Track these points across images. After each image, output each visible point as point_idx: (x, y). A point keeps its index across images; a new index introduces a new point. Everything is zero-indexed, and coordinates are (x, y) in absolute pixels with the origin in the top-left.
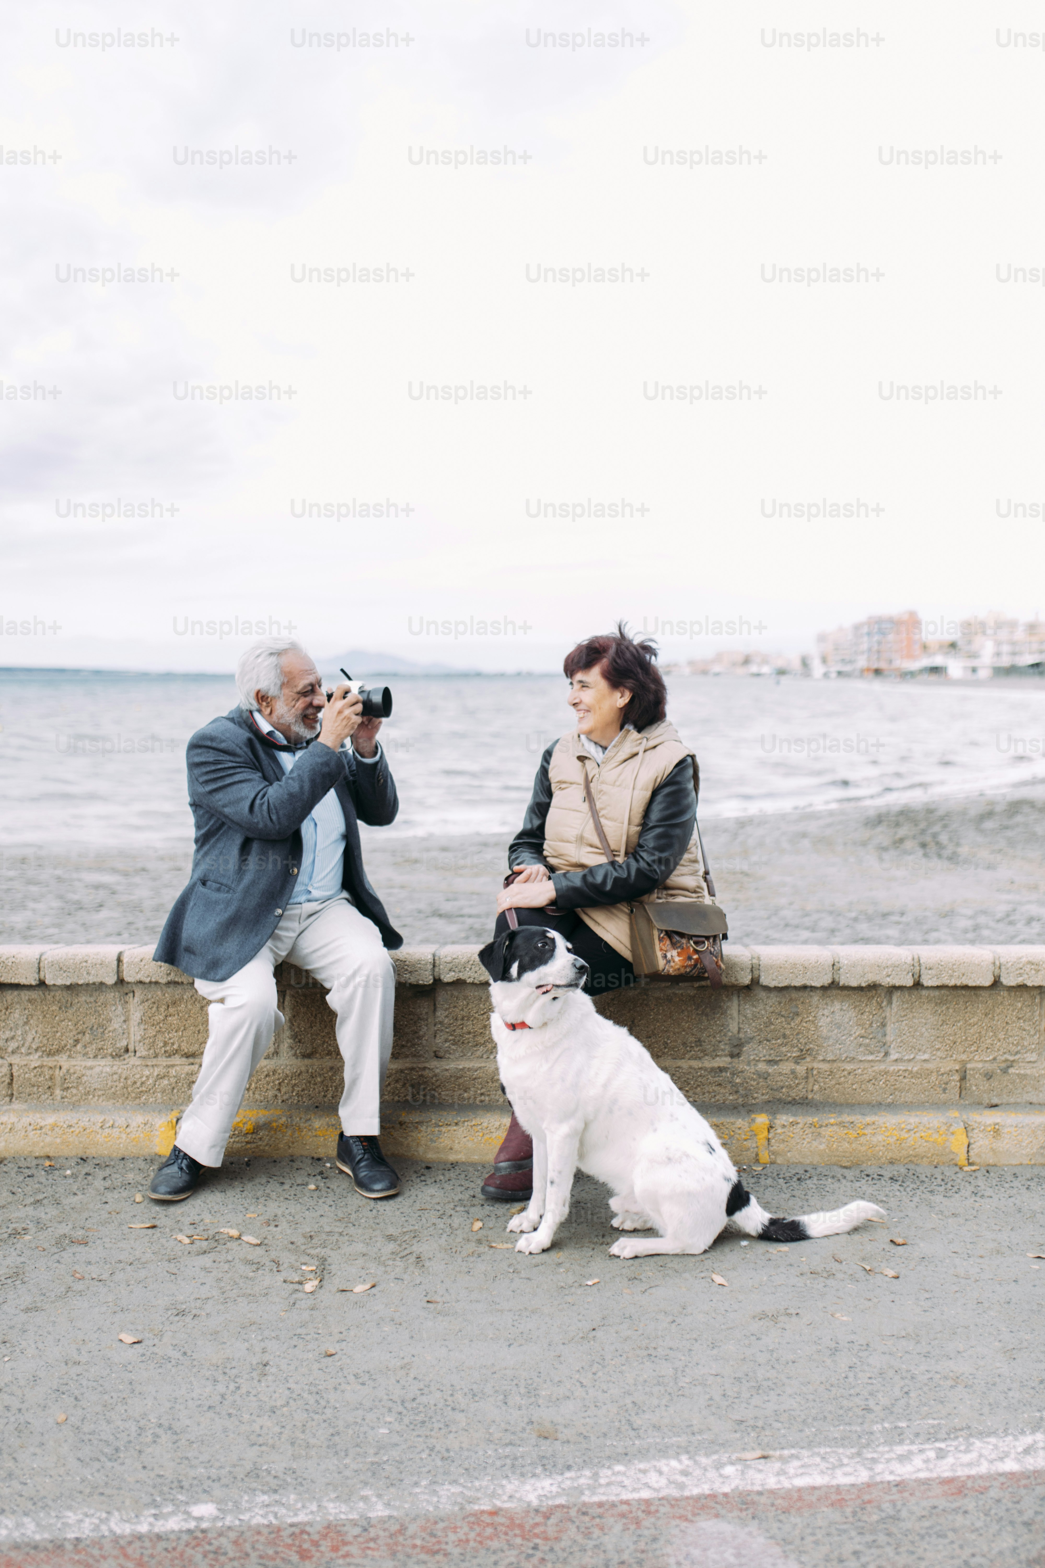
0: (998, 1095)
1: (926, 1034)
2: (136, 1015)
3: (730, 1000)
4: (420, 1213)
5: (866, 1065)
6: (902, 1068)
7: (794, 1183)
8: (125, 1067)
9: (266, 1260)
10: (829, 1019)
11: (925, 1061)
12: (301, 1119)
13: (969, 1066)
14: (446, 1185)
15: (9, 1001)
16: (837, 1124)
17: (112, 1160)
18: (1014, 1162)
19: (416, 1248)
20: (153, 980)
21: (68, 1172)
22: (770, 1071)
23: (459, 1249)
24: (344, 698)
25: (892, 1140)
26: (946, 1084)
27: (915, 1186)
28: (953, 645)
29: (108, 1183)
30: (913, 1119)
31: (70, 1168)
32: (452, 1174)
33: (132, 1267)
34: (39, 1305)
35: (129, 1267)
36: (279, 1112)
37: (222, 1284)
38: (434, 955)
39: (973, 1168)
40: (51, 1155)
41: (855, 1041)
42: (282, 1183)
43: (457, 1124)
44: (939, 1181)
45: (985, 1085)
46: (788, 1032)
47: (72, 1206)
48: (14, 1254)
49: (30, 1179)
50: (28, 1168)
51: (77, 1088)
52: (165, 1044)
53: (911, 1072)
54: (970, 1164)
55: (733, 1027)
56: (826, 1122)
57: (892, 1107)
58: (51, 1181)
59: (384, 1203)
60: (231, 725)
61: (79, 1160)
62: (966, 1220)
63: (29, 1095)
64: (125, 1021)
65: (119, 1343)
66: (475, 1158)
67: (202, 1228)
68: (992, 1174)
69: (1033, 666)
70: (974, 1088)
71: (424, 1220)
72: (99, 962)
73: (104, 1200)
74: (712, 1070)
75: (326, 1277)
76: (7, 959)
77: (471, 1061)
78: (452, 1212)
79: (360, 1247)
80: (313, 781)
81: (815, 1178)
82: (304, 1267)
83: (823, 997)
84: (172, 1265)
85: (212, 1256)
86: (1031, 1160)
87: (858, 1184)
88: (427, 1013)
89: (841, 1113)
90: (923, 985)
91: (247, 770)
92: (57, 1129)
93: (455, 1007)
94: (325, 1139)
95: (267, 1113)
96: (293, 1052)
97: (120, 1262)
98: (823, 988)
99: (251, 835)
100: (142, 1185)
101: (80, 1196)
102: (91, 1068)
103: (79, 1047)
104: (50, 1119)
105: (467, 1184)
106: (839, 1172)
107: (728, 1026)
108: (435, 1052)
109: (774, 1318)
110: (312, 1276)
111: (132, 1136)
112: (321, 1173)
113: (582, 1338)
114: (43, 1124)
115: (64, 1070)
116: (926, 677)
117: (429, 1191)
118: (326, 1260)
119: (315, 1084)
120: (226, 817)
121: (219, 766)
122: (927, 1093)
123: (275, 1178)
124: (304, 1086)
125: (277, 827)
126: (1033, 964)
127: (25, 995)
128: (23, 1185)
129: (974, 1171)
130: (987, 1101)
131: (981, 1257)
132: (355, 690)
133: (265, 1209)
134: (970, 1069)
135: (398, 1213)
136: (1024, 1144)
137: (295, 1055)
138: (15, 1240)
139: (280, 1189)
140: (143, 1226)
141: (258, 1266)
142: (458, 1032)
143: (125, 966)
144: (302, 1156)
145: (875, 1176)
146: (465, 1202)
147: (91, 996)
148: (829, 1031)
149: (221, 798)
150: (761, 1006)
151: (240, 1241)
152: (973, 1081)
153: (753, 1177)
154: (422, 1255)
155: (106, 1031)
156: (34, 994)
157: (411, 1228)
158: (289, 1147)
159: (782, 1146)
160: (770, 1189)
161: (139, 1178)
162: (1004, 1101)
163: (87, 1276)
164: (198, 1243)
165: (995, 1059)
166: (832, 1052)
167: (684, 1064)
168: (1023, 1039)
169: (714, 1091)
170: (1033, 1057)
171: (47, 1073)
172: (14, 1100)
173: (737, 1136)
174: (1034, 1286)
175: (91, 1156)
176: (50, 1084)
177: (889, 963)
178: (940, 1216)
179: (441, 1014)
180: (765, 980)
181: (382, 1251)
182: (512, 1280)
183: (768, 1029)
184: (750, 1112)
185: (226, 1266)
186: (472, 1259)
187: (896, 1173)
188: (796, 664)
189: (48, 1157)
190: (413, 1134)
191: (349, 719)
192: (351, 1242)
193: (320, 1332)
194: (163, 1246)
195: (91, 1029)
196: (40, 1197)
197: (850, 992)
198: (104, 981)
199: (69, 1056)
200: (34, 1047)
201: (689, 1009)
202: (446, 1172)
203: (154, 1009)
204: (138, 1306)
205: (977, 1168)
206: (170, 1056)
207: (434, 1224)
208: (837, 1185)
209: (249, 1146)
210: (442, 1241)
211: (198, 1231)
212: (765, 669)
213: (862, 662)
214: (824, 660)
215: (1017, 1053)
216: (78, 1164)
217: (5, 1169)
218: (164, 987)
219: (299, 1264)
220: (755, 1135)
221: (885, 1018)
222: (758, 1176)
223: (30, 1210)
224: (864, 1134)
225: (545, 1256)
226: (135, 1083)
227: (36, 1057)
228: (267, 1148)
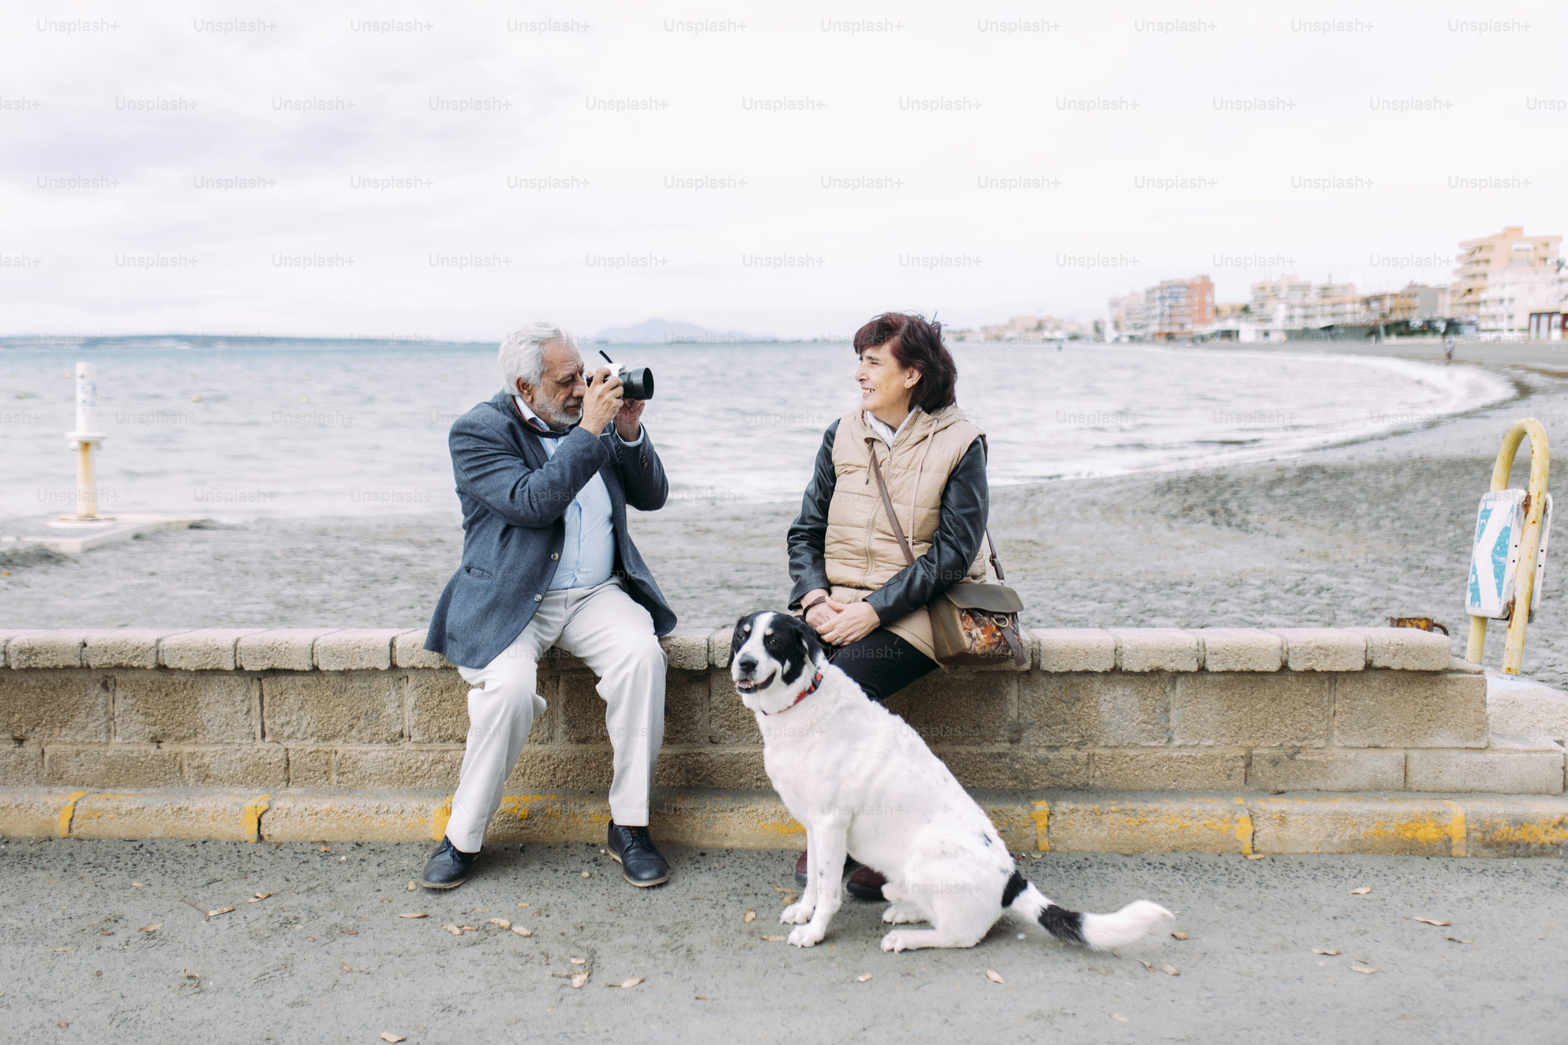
0: (1285, 782)
1: (1211, 720)
2: (410, 701)
3: (1009, 685)
4: (693, 902)
5: (1149, 751)
6: (1186, 754)
7: (1074, 872)
8: (400, 752)
9: (535, 953)
10: (1111, 705)
11: (1210, 747)
12: (575, 804)
13: (1254, 752)
14: (720, 873)
15: (284, 687)
16: (1118, 812)
17: (387, 845)
18: (1300, 851)
19: (687, 940)
20: (426, 666)
21: (343, 858)
22: (1050, 757)
23: (731, 941)
24: (604, 381)
25: (1174, 828)
26: (1231, 770)
27: (1197, 875)
28: (1246, 309)
29: (382, 870)
30: (1196, 806)
31: (346, 853)
32: (727, 861)
33: (401, 958)
34: (305, 999)
35: (397, 960)
36: (553, 798)
37: (490, 978)
38: (708, 641)
39: (1258, 856)
40: (327, 840)
41: (1138, 727)
42: (556, 870)
43: (732, 810)
44: (1223, 869)
45: (1271, 772)
46: (1068, 718)
47: (345, 893)
48: (284, 944)
49: (305, 865)
50: (304, 853)
51: (353, 772)
52: (440, 729)
53: (1195, 758)
54: (1255, 852)
55: (1013, 713)
56: (1107, 809)
57: (1175, 793)
58: (325, 867)
59: (657, 891)
60: (493, 411)
61: (355, 846)
62: (1250, 912)
63: (306, 779)
64: (399, 706)
65: (382, 1042)
66: (751, 844)
67: (473, 918)
68: (1277, 863)
69: (1324, 329)
70: (1260, 775)
71: (696, 910)
72: (372, 647)
73: (377, 887)
74: (992, 755)
75: (595, 971)
76: (280, 644)
77: (747, 746)
78: (726, 902)
79: (630, 939)
80: (574, 468)
81: (1096, 866)
82: (573, 961)
83: (1105, 682)
84: (441, 957)
85: (481, 947)
86: (1317, 848)
87: (1139, 873)
88: (701, 698)
89: (1122, 800)
90: (1208, 671)
91: (508, 457)
92: (332, 814)
93: (730, 692)
94: (599, 825)
95: (541, 798)
96: (568, 737)
97: (389, 953)
98: (1105, 673)
99: (513, 523)
100: (416, 872)
101: (354, 884)
102: (367, 753)
103: (354, 731)
104: (326, 805)
105: (742, 872)
106: (1120, 860)
107: (1008, 711)
108: (710, 737)
109: (1050, 1019)
110: (580, 969)
111: (408, 821)
112: (595, 860)
113: (853, 1039)
114: (318, 809)
115: (340, 755)
116: (1217, 341)
117: (703, 879)
118: (595, 952)
119: (591, 769)
120: (489, 505)
121: (480, 454)
122: (1211, 780)
123: (549, 865)
124: (579, 771)
125: (539, 515)
126: (1322, 649)
127: (299, 680)
128: (298, 871)
129: (1259, 860)
130: (1273, 788)
131: (1265, 953)
132: (615, 373)
133: (537, 897)
134: (1256, 755)
135: (670, 902)
136: (1311, 833)
137: (569, 740)
138: (286, 930)
139: (553, 876)
140: (414, 915)
141: (527, 958)
142: (733, 717)
143: (397, 653)
144: (576, 842)
145: (1157, 865)
146: (739, 891)
147: (365, 681)
148: (1111, 716)
149: (483, 486)
150: (1042, 691)
151: (510, 932)
152: (1258, 767)
153: (1032, 865)
154: (692, 948)
155: (381, 717)
156: (308, 680)
157: (683, 918)
158: (564, 833)
159: (1062, 833)
160: (1050, 878)
161: (413, 865)
162: (1291, 788)
163: (355, 968)
164: (468, 934)
165: (1281, 745)
166: (1114, 737)
167: (963, 750)
168: (1310, 725)
169: (994, 778)
170: (1321, 743)
171: (323, 758)
172: (290, 784)
173: (1016, 823)
174: (1320, 984)
175: (366, 842)
176: (326, 768)
177: (1173, 648)
178: (1223, 908)
179: (716, 699)
180: (1045, 665)
181: (653, 943)
182: (783, 976)
183: (1048, 715)
184: (1029, 798)
185: (496, 958)
186: (743, 952)
187: (1178, 861)
188: (1089, 330)
189: (324, 842)
190: (689, 820)
191: (610, 403)
192: (622, 933)
193: (586, 1030)
194: (433, 937)
195: (366, 714)
196: (313, 884)
197: (1133, 678)
198: (377, 666)
199: (345, 741)
200: (310, 732)
201: (968, 694)
202: (721, 859)
203: (428, 694)
204: (405, 1001)
205: (1262, 856)
206: (444, 741)
207: (706, 915)
208: (1117, 874)
209: (523, 831)
210: (714, 933)
211: (469, 920)
212: (1058, 335)
213: (1154, 328)
214: (1117, 325)
215: (1305, 739)
216: (353, 849)
217: (281, 855)
218: (437, 673)
219: (568, 956)
220: (1035, 822)
221: (1168, 703)
222: (1037, 865)
223: (303, 899)
224: (1146, 822)
225: (817, 949)
226: (410, 768)
227: (312, 742)
228: (541, 834)
